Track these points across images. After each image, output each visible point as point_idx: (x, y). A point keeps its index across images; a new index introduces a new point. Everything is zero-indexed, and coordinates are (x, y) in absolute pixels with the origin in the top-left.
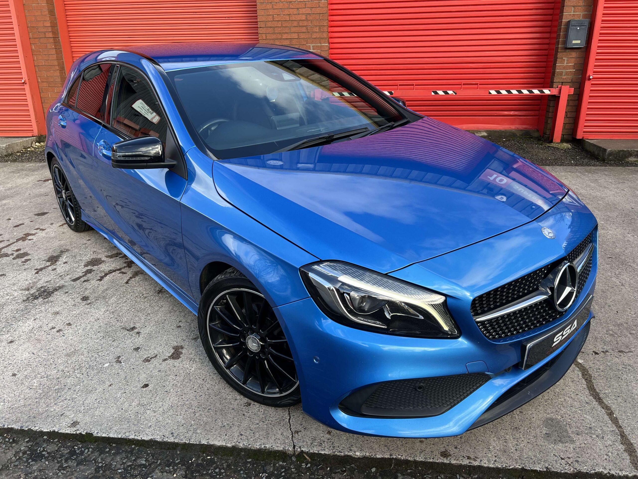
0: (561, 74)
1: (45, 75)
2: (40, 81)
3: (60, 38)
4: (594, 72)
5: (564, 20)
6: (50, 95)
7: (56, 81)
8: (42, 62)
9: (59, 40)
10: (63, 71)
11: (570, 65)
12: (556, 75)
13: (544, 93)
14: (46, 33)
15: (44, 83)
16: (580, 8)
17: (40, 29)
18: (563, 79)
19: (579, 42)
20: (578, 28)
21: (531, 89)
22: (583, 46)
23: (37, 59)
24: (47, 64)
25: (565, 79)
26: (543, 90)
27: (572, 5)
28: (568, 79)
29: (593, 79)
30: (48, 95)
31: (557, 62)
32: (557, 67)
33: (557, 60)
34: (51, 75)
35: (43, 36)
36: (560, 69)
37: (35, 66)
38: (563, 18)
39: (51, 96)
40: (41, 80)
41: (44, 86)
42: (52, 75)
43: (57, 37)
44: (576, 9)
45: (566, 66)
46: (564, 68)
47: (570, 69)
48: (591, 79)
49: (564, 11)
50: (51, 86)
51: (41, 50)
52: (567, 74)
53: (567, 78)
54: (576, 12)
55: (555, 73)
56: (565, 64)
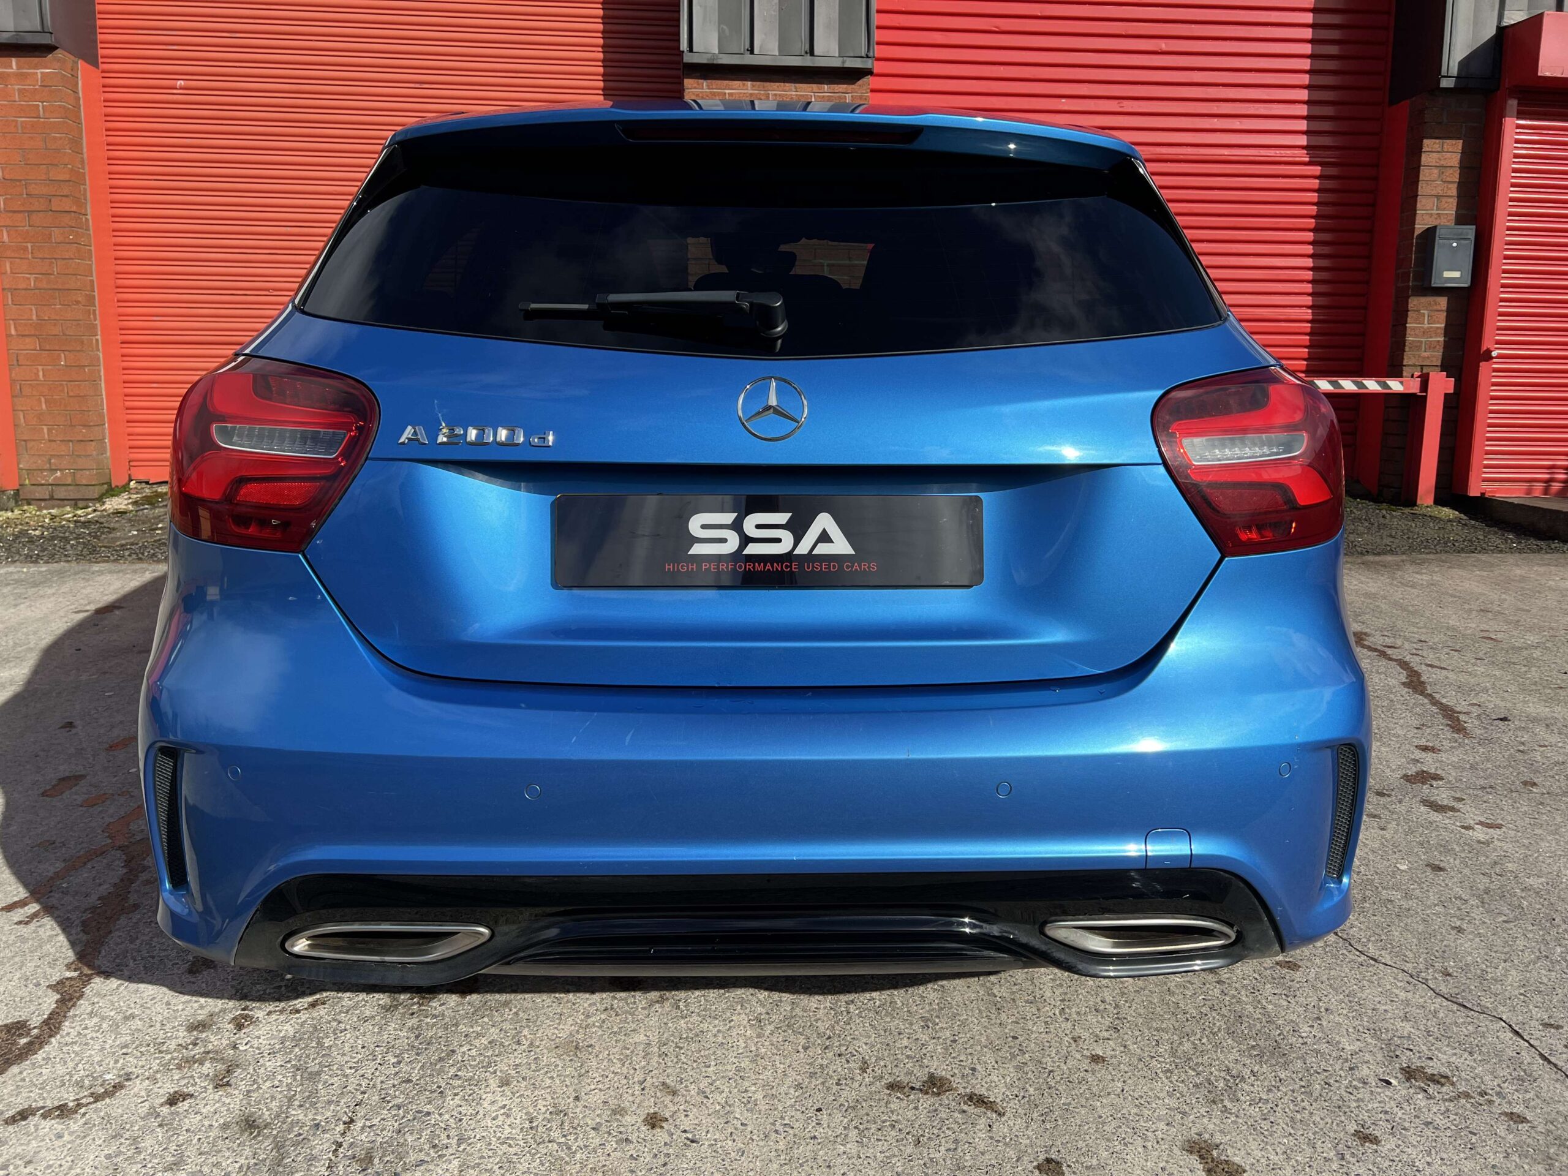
0: (1418, 346)
1: (34, 317)
2: (13, 332)
3: (89, 217)
4: (1498, 342)
5: (1420, 227)
6: (41, 374)
7: (67, 333)
8: (29, 279)
9: (87, 220)
10: (92, 308)
11: (1438, 328)
12: (1407, 349)
13: (1390, 388)
14: (53, 199)
15: (27, 340)
16: (1450, 200)
17: (33, 185)
18: (1424, 358)
19: (1457, 274)
20: (1455, 245)
21: (1359, 379)
22: (1466, 285)
23: (11, 268)
24: (45, 286)
25: (1428, 358)
26: (1388, 382)
27: (1433, 193)
28: (1434, 359)
29: (1496, 358)
30: (37, 374)
31: (1409, 320)
32: (1408, 331)
33: (1407, 316)
34: (53, 317)
35: (43, 208)
36: (1416, 336)
37: (3, 289)
38: (1417, 222)
39: (44, 375)
40: (16, 329)
41: (28, 347)
42: (57, 318)
43: (83, 211)
44: (1443, 203)
45: (1428, 328)
46: (1425, 333)
47: (1436, 336)
48: (1493, 358)
49: (1418, 205)
50: (48, 347)
51: (29, 245)
52: (1430, 347)
53: (1433, 356)
54: (1444, 209)
55: (1404, 345)
56: (1426, 326)
